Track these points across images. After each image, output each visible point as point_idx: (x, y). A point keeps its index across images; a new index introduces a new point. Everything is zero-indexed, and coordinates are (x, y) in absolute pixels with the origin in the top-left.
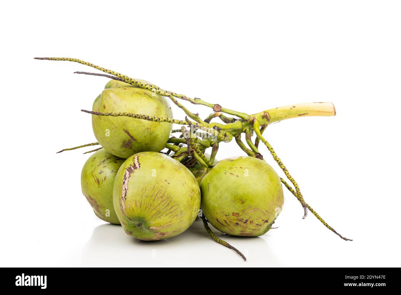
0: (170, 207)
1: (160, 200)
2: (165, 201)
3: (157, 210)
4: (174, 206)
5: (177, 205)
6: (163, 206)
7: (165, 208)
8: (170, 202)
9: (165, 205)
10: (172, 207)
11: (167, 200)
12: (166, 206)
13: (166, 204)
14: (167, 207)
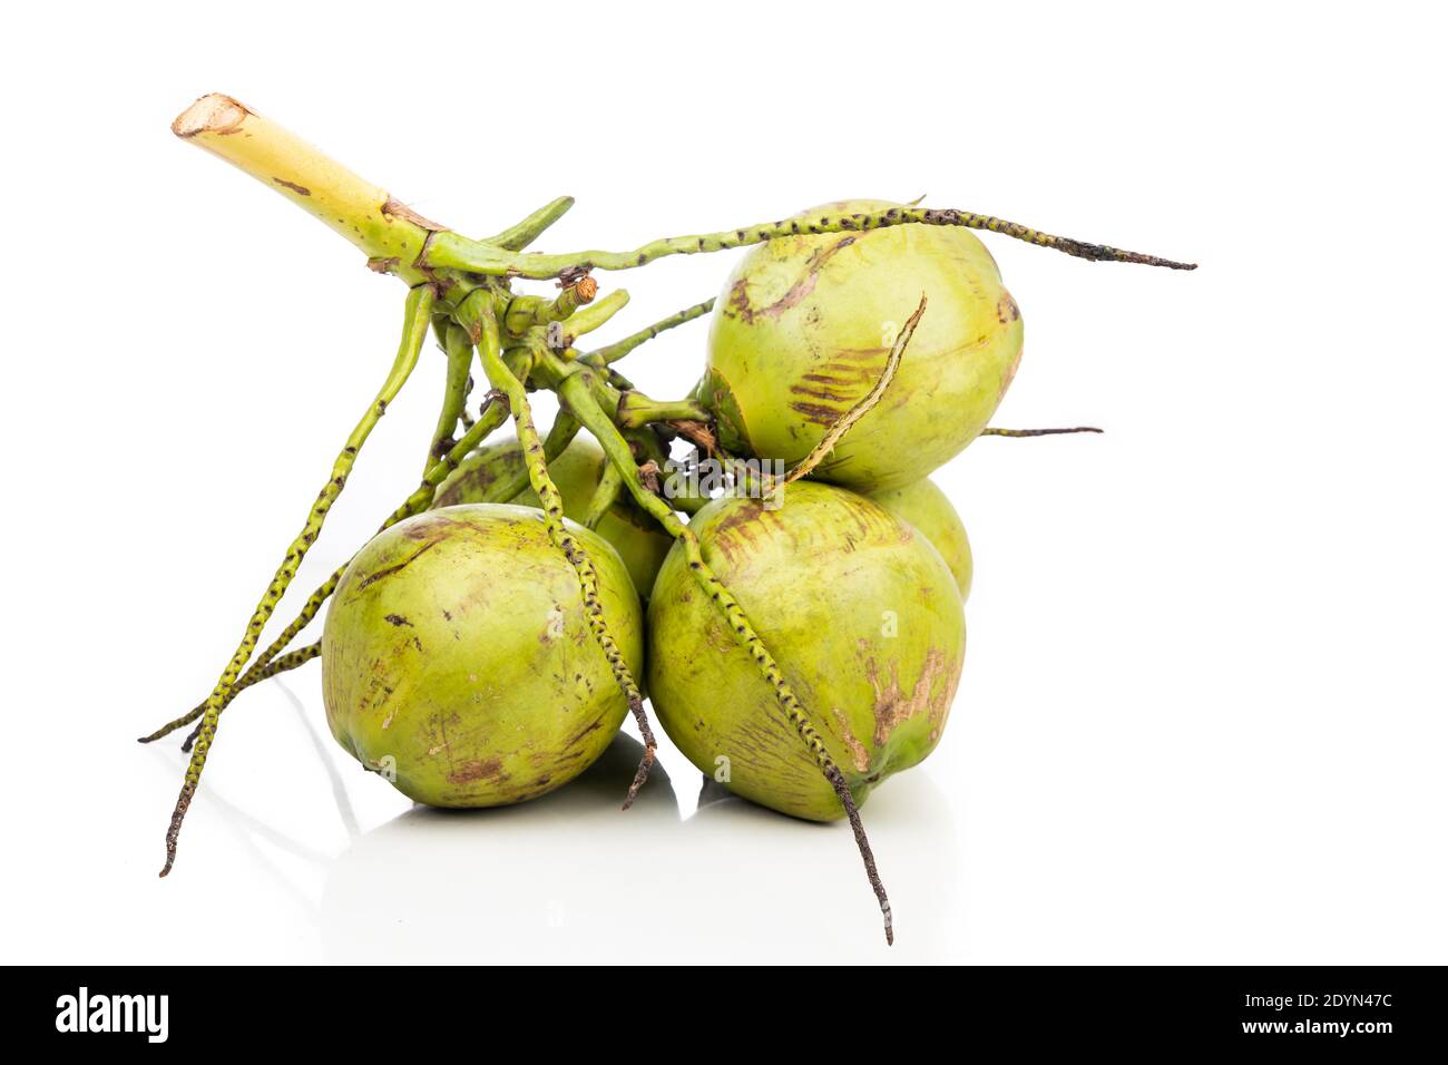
0: (775, 727)
1: (759, 753)
2: (761, 741)
3: (798, 759)
4: (768, 714)
5: (762, 706)
6: (776, 745)
7: (782, 739)
8: (760, 729)
9: (774, 740)
10: (774, 720)
11: (755, 736)
12: (777, 737)
13: (769, 737)
14: (780, 735)
